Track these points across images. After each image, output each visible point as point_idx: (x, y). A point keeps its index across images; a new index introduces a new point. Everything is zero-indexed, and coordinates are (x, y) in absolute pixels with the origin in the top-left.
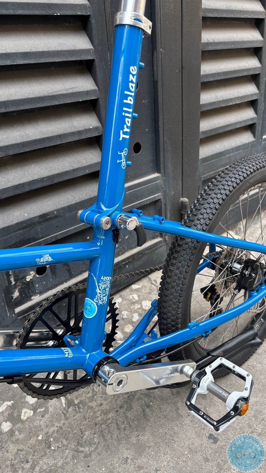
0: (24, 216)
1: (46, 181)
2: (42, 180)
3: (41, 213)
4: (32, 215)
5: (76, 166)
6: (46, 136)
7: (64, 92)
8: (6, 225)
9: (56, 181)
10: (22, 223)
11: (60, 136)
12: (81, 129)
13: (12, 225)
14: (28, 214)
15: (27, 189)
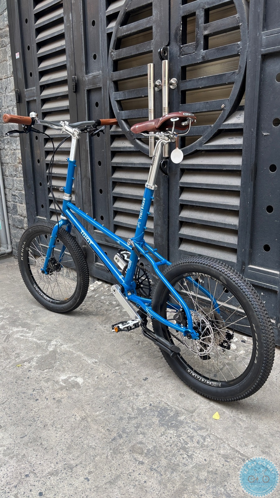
0: (194, 251)
1: (205, 240)
2: (203, 239)
3: (200, 254)
4: (196, 253)
5: (221, 240)
6: (209, 220)
7: (221, 203)
8: (186, 250)
9: (209, 242)
10: (191, 253)
11: (215, 223)
12: (226, 223)
13: (187, 252)
14: (196, 251)
15: (196, 240)
